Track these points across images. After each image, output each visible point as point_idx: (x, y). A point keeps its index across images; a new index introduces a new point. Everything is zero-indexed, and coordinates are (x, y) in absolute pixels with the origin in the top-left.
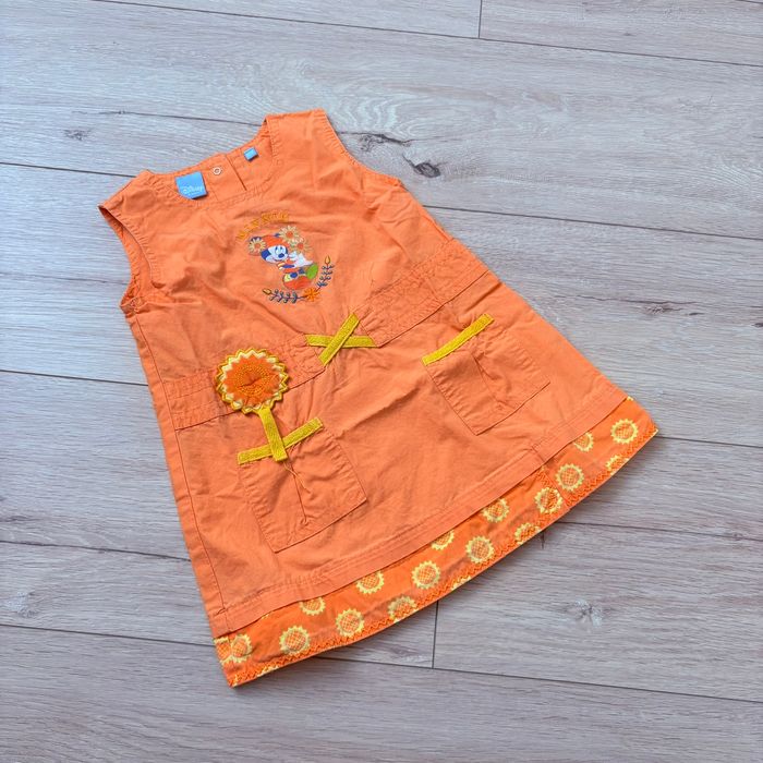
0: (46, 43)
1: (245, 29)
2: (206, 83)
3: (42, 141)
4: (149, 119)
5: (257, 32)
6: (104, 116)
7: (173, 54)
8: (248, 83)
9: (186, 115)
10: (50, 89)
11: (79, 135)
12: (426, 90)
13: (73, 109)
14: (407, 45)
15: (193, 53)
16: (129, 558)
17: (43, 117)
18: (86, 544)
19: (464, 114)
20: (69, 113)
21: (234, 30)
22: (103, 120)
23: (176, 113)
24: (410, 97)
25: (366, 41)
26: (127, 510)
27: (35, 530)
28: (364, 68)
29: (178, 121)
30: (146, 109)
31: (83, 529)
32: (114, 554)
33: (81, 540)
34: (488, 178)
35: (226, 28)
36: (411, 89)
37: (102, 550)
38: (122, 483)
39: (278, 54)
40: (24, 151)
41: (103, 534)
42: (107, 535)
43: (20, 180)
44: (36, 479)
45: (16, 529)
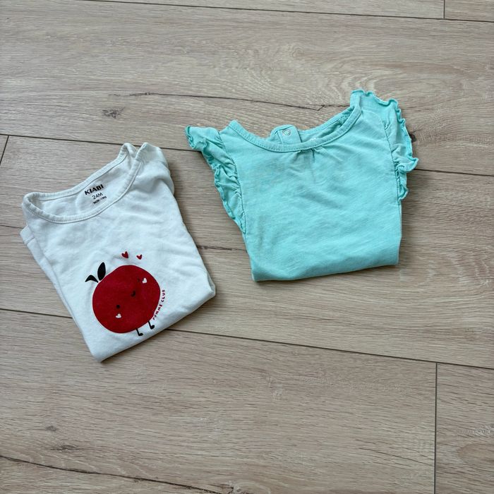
0: (88, 39)
1: (246, 20)
2: (215, 67)
3: (85, 120)
4: (169, 98)
5: (255, 22)
6: (133, 97)
7: (187, 43)
8: (249, 66)
9: (199, 94)
10: (92, 77)
11: (115, 114)
12: (401, 66)
13: (109, 92)
14: (382, 28)
15: (204, 42)
16: (160, 488)
17: (86, 100)
18: (124, 473)
19: (434, 86)
20: (106, 96)
21: (237, 22)
22: (133, 101)
23: (190, 93)
24: (387, 73)
25: (346, 26)
26: (157, 443)
27: (82, 459)
28: (346, 49)
29: (192, 100)
30: (166, 90)
31: (120, 459)
32: (146, 483)
33: (119, 469)
34: (459, 143)
35: (231, 20)
36: (387, 66)
37: (137, 479)
38: (153, 418)
39: (273, 40)
40: (71, 128)
41: (137, 464)
42: (141, 466)
43: (68, 152)
44: (82, 412)
45: (66, 457)
